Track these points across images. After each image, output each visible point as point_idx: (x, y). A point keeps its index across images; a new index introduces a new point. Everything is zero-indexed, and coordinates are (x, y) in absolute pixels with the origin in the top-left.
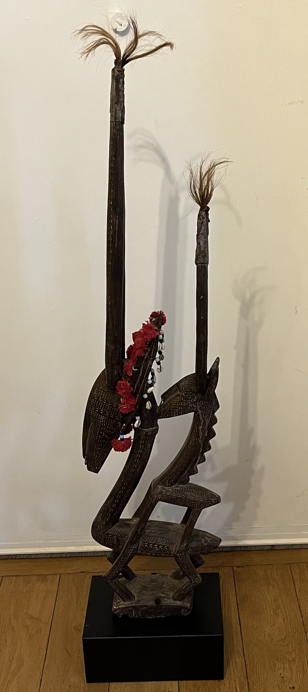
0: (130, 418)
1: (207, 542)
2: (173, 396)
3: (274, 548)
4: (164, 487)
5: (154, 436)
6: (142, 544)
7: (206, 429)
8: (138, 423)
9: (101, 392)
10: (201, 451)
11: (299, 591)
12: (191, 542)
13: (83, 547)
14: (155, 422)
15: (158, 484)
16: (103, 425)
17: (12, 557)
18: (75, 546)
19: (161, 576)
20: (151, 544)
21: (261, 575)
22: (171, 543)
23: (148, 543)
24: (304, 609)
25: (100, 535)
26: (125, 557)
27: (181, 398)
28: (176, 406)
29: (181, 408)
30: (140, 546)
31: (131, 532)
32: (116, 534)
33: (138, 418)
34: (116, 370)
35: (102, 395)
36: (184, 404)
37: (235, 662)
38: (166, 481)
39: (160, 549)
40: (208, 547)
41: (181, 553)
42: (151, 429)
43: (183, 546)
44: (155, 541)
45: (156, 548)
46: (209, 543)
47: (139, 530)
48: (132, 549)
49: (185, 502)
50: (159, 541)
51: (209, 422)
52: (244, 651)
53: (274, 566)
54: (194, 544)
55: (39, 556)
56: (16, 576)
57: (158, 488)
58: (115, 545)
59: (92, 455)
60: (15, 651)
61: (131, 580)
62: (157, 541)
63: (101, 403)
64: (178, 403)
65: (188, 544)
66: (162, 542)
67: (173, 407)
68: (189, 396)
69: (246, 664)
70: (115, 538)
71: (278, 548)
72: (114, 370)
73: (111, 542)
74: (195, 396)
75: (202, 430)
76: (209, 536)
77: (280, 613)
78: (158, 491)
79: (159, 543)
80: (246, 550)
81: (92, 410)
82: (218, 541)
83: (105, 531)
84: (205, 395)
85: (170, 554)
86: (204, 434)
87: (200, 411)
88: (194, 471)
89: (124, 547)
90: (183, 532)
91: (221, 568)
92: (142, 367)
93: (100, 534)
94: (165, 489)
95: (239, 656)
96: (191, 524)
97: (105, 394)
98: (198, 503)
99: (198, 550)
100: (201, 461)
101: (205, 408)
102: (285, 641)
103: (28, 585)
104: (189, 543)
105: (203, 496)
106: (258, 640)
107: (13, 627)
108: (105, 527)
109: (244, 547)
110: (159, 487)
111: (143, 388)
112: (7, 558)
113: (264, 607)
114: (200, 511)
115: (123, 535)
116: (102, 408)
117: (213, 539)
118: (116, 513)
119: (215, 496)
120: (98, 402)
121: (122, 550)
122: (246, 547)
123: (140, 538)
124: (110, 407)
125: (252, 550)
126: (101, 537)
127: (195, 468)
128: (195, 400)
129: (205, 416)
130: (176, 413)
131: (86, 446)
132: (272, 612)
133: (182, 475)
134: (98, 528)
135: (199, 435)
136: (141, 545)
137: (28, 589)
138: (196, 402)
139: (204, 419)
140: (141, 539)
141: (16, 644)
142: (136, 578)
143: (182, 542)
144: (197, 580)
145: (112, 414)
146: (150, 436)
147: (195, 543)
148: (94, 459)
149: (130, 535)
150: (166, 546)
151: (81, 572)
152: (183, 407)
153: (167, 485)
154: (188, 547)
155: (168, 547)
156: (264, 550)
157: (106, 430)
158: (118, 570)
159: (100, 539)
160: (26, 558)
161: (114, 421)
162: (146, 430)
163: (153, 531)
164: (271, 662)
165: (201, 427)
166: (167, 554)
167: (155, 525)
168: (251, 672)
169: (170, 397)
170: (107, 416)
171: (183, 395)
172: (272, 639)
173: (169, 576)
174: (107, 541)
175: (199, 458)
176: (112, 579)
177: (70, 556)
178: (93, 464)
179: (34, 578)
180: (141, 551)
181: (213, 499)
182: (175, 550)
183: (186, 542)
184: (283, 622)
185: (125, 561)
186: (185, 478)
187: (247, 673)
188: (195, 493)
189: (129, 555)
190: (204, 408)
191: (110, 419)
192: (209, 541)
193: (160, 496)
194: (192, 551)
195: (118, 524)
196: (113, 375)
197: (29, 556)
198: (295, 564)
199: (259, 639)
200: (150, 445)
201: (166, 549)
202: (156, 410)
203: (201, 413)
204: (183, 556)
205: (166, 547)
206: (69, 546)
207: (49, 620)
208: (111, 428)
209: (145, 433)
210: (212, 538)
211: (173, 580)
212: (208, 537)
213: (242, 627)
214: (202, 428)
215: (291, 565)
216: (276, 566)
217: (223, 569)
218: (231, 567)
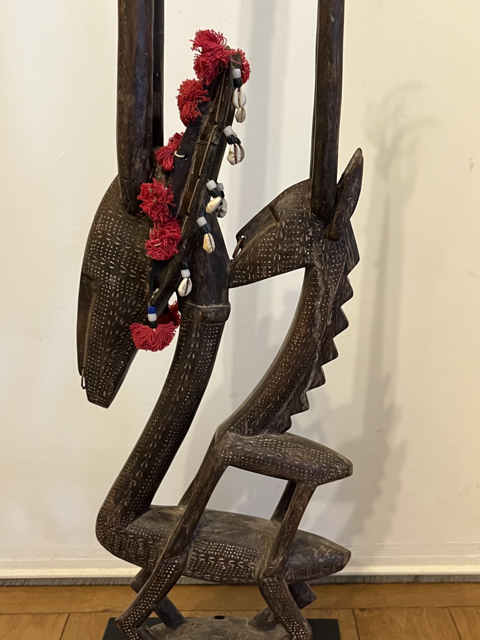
0: (169, 273)
1: (323, 556)
2: (262, 233)
3: (418, 580)
4: (240, 435)
5: (220, 324)
6: (193, 555)
7: (329, 310)
8: (186, 283)
9: (110, 221)
10: (317, 359)
12: (293, 554)
13: (111, 569)
14: (224, 292)
15: (229, 429)
16: (115, 295)
18: (98, 567)
19: (231, 623)
20: (212, 555)
21: (403, 626)
22: (251, 556)
23: (205, 554)
25: (111, 535)
26: (160, 581)
27: (279, 234)
28: (268, 253)
29: (277, 257)
30: (189, 560)
31: (172, 531)
32: (142, 534)
33: (186, 273)
34: (138, 159)
35: (112, 229)
36: (283, 247)
38: (244, 423)
39: (231, 566)
40: (326, 567)
41: (272, 577)
42: (214, 306)
43: (277, 562)
44: (221, 551)
45: (222, 565)
46: (328, 557)
47: (187, 525)
48: (174, 566)
49: (282, 467)
50: (227, 550)
51: (336, 292)
53: (422, 610)
54: (297, 560)
55: (42, 583)
57: (227, 437)
58: (140, 557)
59: (94, 366)
61: (175, 629)
62: (223, 551)
63: (110, 246)
64: (271, 245)
65: (286, 557)
66: (234, 553)
67: (260, 254)
68: (296, 227)
70: (140, 541)
71: (425, 580)
72: (134, 159)
73: (132, 550)
74: (309, 228)
75: (321, 311)
76: (327, 544)
78: (227, 444)
79: (228, 554)
80: (372, 581)
81: (93, 263)
82: (345, 555)
83: (120, 526)
84: (332, 225)
85: (250, 577)
86: (325, 320)
87: (317, 264)
88: (302, 405)
89: (158, 561)
90: (275, 535)
92: (196, 153)
93: (111, 533)
94: (241, 440)
96: (294, 516)
97: (119, 224)
98: (309, 471)
99: (306, 573)
100: (317, 382)
101: (330, 257)
103: (13, 630)
104: (288, 557)
105: (319, 459)
108: (122, 519)
110: (230, 436)
111: (196, 199)
114: (313, 489)
115: (157, 536)
116: (111, 257)
117: (336, 550)
118: (142, 490)
119: (342, 461)
120: (104, 244)
121: (154, 566)
122: (373, 578)
123: (190, 542)
124: (129, 253)
126: (114, 540)
127: (302, 397)
128: (308, 236)
129: (328, 277)
130: (268, 270)
131: (83, 349)
133: (276, 411)
134: (108, 519)
135: (313, 321)
136: (192, 557)
138: (311, 242)
139: (325, 283)
140: (193, 544)
142: (184, 624)
143: (275, 555)
144: (302, 634)
145: (133, 269)
146: (212, 322)
147: (300, 556)
148: (99, 372)
149: (170, 537)
150: (243, 560)
152: (282, 254)
153: (246, 432)
154: (286, 564)
155: (245, 564)
156: (402, 583)
157: (121, 308)
158: (145, 607)
159: (111, 544)
160: (20, 586)
161: (137, 286)
162: (204, 307)
163: (216, 530)
165: (319, 303)
166: (243, 578)
167: (220, 519)
169: (254, 236)
170: (122, 274)
171: (284, 226)
173: (247, 623)
174: (125, 548)
175: (312, 375)
176: (133, 626)
177: (90, 585)
178: (98, 384)
180: (192, 571)
181: (339, 465)
182: (260, 572)
183: (283, 554)
185: (159, 590)
186: (283, 419)
188: (302, 450)
189: (166, 577)
190: (328, 257)
191: (129, 281)
192: (327, 554)
193: (231, 453)
194: (294, 573)
195: (147, 514)
196: (133, 171)
197: (25, 582)
200: (213, 343)
201: (242, 567)
202: (226, 266)
203: (321, 270)
204: (275, 582)
205: (241, 564)
208: (132, 301)
209: (202, 313)
210: (333, 549)
211: (255, 632)
212: (325, 546)
214: (321, 304)
215: (451, 609)
216: (425, 611)
217: (337, 613)
218: (351, 610)
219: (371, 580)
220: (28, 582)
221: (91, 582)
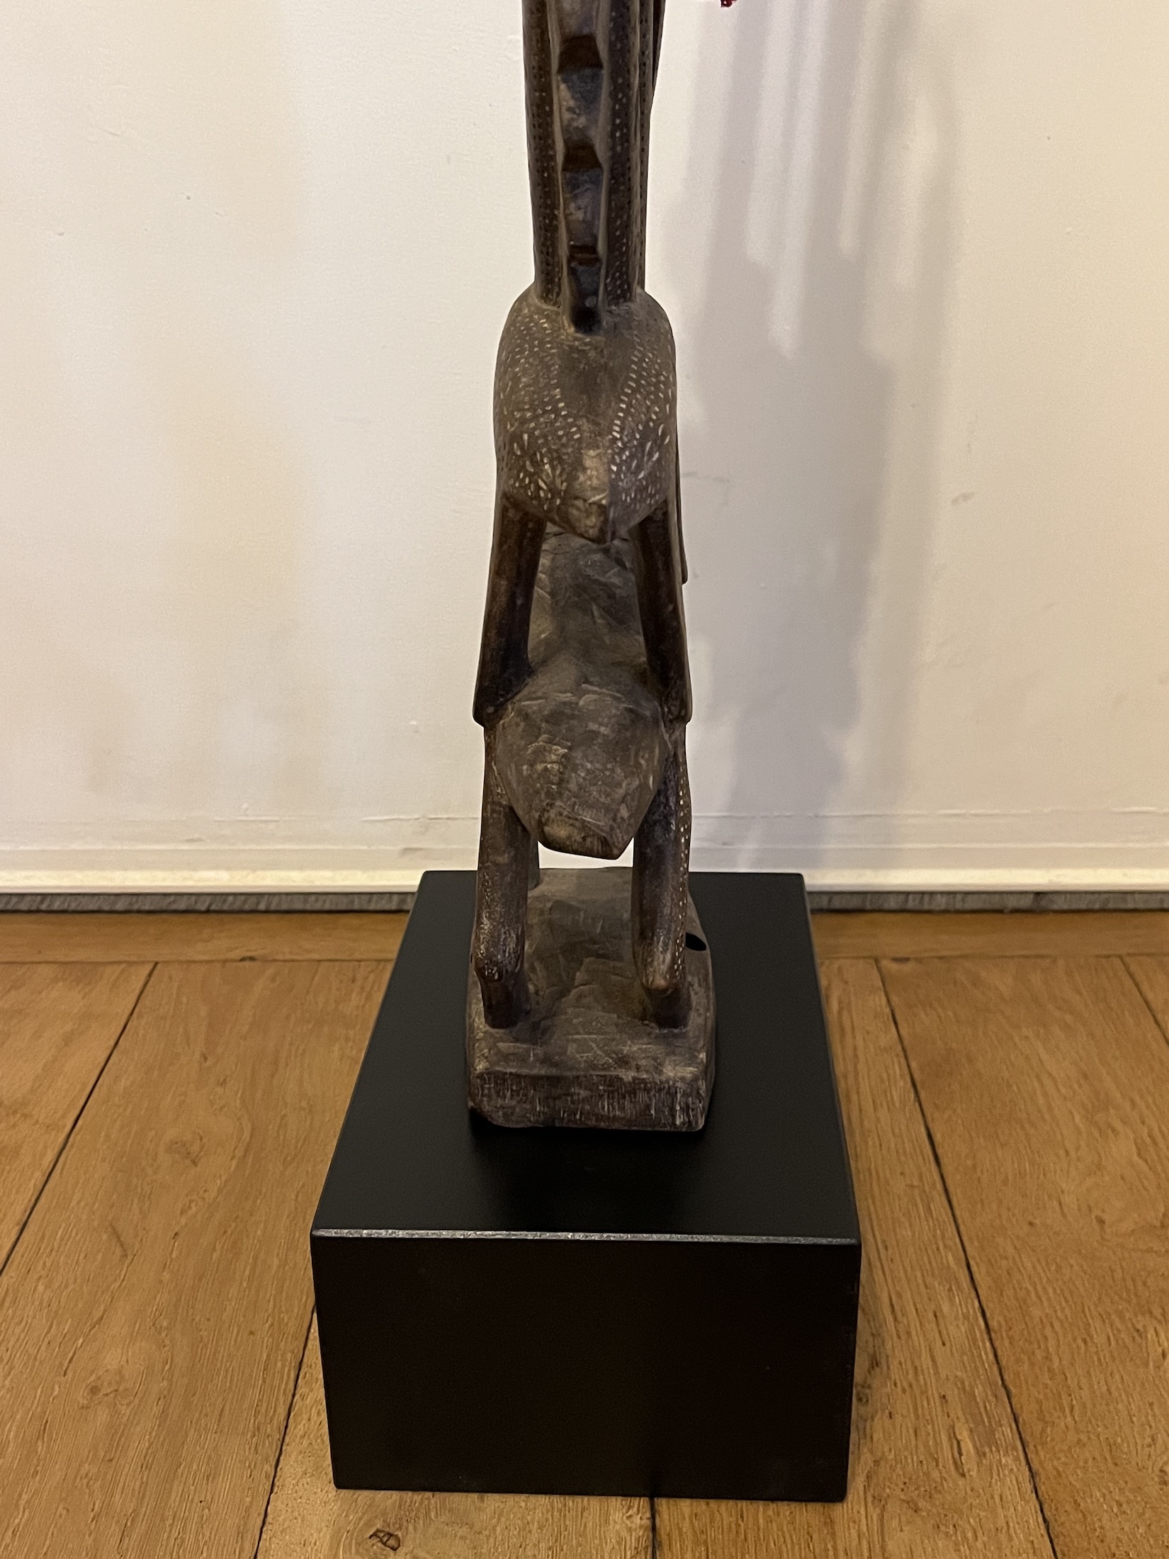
3: (1044, 903)
18: (228, 868)
21: (1004, 990)
37: (931, 1315)
52: (974, 1268)
53: (1054, 961)
55: (85, 905)
69: (993, 1324)
71: (1061, 904)
77: (1119, 1125)
80: (926, 907)
95: (950, 1290)
103: (13, 993)
106: (1031, 1224)
109: (918, 897)
122: (927, 898)
132: (1077, 1118)
151: (242, 960)
156: (1000, 911)
160: (30, 912)
164: (1118, 1323)
168: (1018, 1361)
172: (1101, 1222)
179: (45, 971)
184: (1139, 1154)
187: (1004, 1362)
197: (42, 902)
199: (1037, 1222)
206: (210, 869)
207: (63, 1116)
213: (948, 1169)
215: (1127, 959)
216: (1061, 963)
217: (836, 966)
218: (869, 961)
219: (921, 902)
220: (52, 903)
221: (210, 905)
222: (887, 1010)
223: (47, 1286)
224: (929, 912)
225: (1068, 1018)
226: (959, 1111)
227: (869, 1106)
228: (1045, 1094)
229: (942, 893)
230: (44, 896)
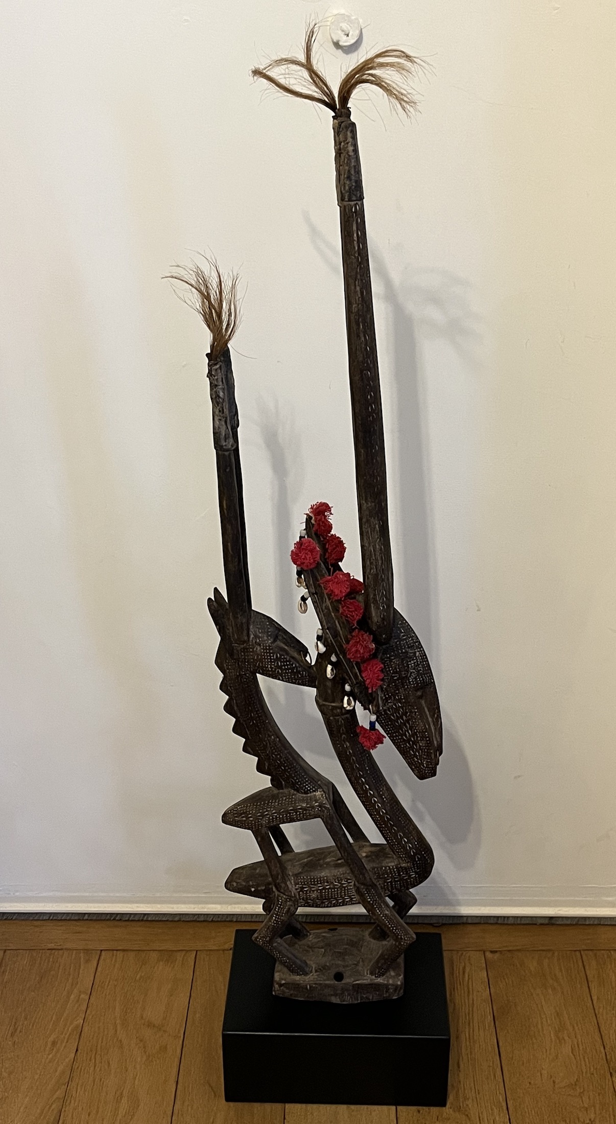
3: (553, 921)
11: (598, 998)
13: (233, 906)
17: (116, 916)
18: (220, 903)
21: (532, 969)
24: (606, 1032)
53: (554, 953)
55: (162, 918)
56: (124, 950)
60: (125, 1083)
71: (559, 922)
77: (566, 1038)
80: (506, 922)
91: (464, 953)
95: (499, 1111)
102: (577, 1088)
103: (143, 966)
106: (530, 1083)
107: (121, 1041)
109: (503, 918)
112: (107, 918)
113: (540, 1027)
122: (506, 919)
125: (516, 922)
132: (551, 1034)
137: (143, 974)
141: (127, 1071)
156: (536, 924)
160: (139, 920)
172: (554, 1082)
177: (212, 921)
179: (154, 955)
184: (572, 1053)
197: (144, 917)
198: (590, 953)
199: (532, 1082)
206: (213, 903)
207: (179, 1031)
213: (503, 1059)
215: (582, 952)
216: (556, 954)
217: (468, 955)
218: (480, 952)
219: (504, 920)
221: (213, 919)
222: (487, 980)
223: (192, 1108)
224: (507, 924)
225: (555, 984)
226: (509, 1031)
227: (476, 1028)
228: (542, 1023)
229: (512, 917)
230: (145, 914)
